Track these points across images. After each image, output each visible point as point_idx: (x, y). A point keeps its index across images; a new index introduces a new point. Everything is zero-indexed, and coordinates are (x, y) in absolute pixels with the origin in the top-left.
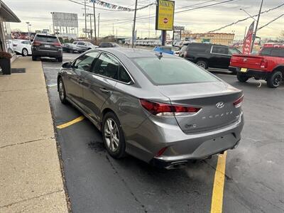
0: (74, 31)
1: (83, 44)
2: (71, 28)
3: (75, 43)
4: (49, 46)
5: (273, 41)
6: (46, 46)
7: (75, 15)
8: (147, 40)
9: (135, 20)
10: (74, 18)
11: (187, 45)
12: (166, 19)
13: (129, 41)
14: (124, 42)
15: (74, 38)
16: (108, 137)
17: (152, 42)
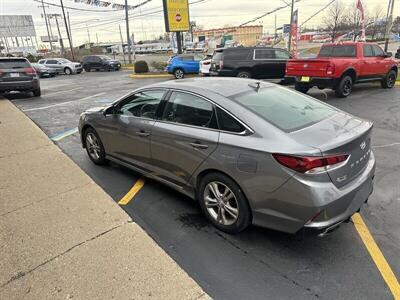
0: (29, 42)
1: (56, 62)
2: (24, 38)
3: (42, 62)
4: (18, 75)
5: (309, 31)
6: (13, 75)
7: (28, 18)
8: (145, 45)
9: (127, 19)
10: (27, 23)
11: (221, 51)
12: (178, 15)
13: (118, 49)
14: (110, 51)
15: (33, 52)
16: (210, 207)
17: (153, 47)
